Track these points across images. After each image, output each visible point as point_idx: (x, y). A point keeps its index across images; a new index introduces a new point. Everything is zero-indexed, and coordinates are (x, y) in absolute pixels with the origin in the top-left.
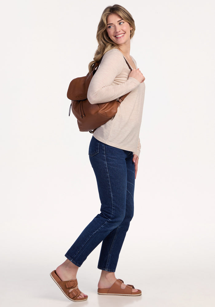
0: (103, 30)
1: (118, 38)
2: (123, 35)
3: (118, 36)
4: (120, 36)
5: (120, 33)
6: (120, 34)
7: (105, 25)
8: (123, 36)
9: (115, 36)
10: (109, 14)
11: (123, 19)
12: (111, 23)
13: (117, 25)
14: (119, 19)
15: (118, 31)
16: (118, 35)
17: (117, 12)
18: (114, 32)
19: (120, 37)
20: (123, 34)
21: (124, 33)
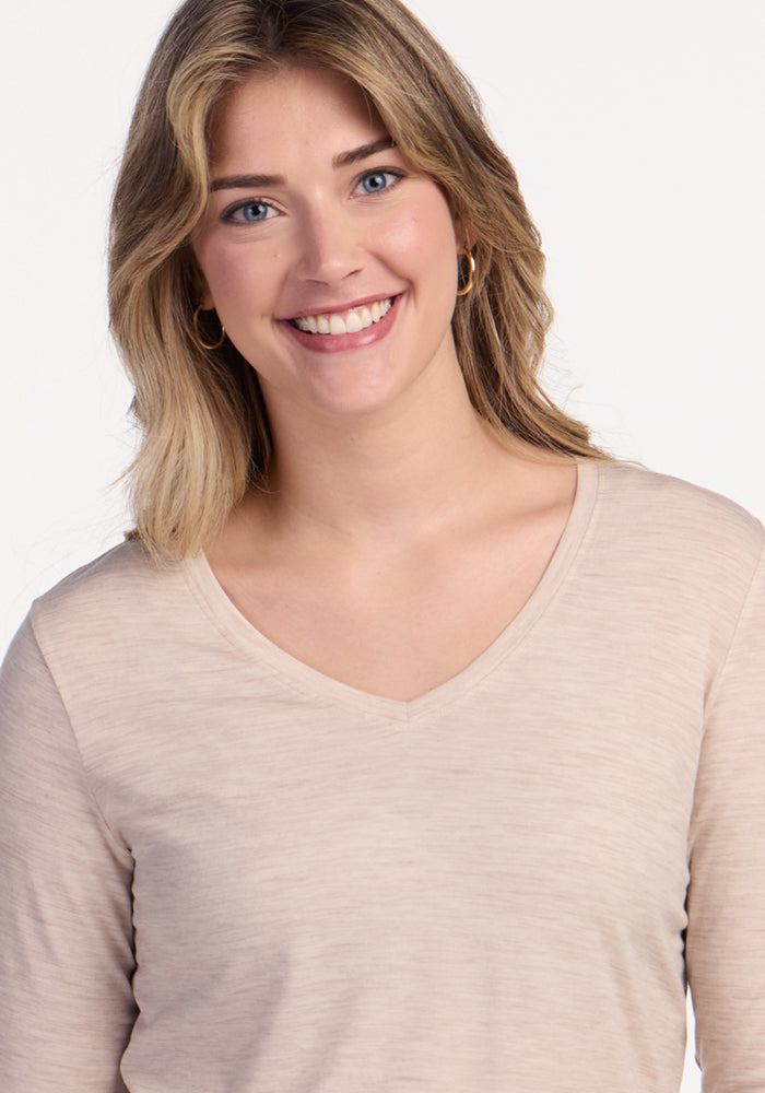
0: (160, 246)
1: (320, 349)
2: (380, 310)
3: (323, 325)
4: (355, 321)
5: (359, 291)
6: (356, 305)
7: (188, 184)
8: (381, 329)
9: (292, 324)
10: (244, 66)
11: (387, 141)
12: (257, 166)
13: (323, 196)
14: (352, 136)
15: (335, 264)
16: (328, 312)
17: (341, 52)
18: (286, 280)
19: (350, 342)
20: (378, 300)
21: (393, 299)
